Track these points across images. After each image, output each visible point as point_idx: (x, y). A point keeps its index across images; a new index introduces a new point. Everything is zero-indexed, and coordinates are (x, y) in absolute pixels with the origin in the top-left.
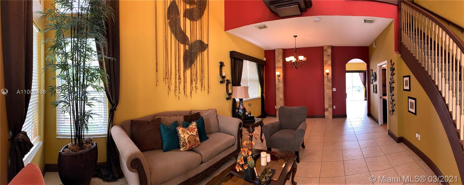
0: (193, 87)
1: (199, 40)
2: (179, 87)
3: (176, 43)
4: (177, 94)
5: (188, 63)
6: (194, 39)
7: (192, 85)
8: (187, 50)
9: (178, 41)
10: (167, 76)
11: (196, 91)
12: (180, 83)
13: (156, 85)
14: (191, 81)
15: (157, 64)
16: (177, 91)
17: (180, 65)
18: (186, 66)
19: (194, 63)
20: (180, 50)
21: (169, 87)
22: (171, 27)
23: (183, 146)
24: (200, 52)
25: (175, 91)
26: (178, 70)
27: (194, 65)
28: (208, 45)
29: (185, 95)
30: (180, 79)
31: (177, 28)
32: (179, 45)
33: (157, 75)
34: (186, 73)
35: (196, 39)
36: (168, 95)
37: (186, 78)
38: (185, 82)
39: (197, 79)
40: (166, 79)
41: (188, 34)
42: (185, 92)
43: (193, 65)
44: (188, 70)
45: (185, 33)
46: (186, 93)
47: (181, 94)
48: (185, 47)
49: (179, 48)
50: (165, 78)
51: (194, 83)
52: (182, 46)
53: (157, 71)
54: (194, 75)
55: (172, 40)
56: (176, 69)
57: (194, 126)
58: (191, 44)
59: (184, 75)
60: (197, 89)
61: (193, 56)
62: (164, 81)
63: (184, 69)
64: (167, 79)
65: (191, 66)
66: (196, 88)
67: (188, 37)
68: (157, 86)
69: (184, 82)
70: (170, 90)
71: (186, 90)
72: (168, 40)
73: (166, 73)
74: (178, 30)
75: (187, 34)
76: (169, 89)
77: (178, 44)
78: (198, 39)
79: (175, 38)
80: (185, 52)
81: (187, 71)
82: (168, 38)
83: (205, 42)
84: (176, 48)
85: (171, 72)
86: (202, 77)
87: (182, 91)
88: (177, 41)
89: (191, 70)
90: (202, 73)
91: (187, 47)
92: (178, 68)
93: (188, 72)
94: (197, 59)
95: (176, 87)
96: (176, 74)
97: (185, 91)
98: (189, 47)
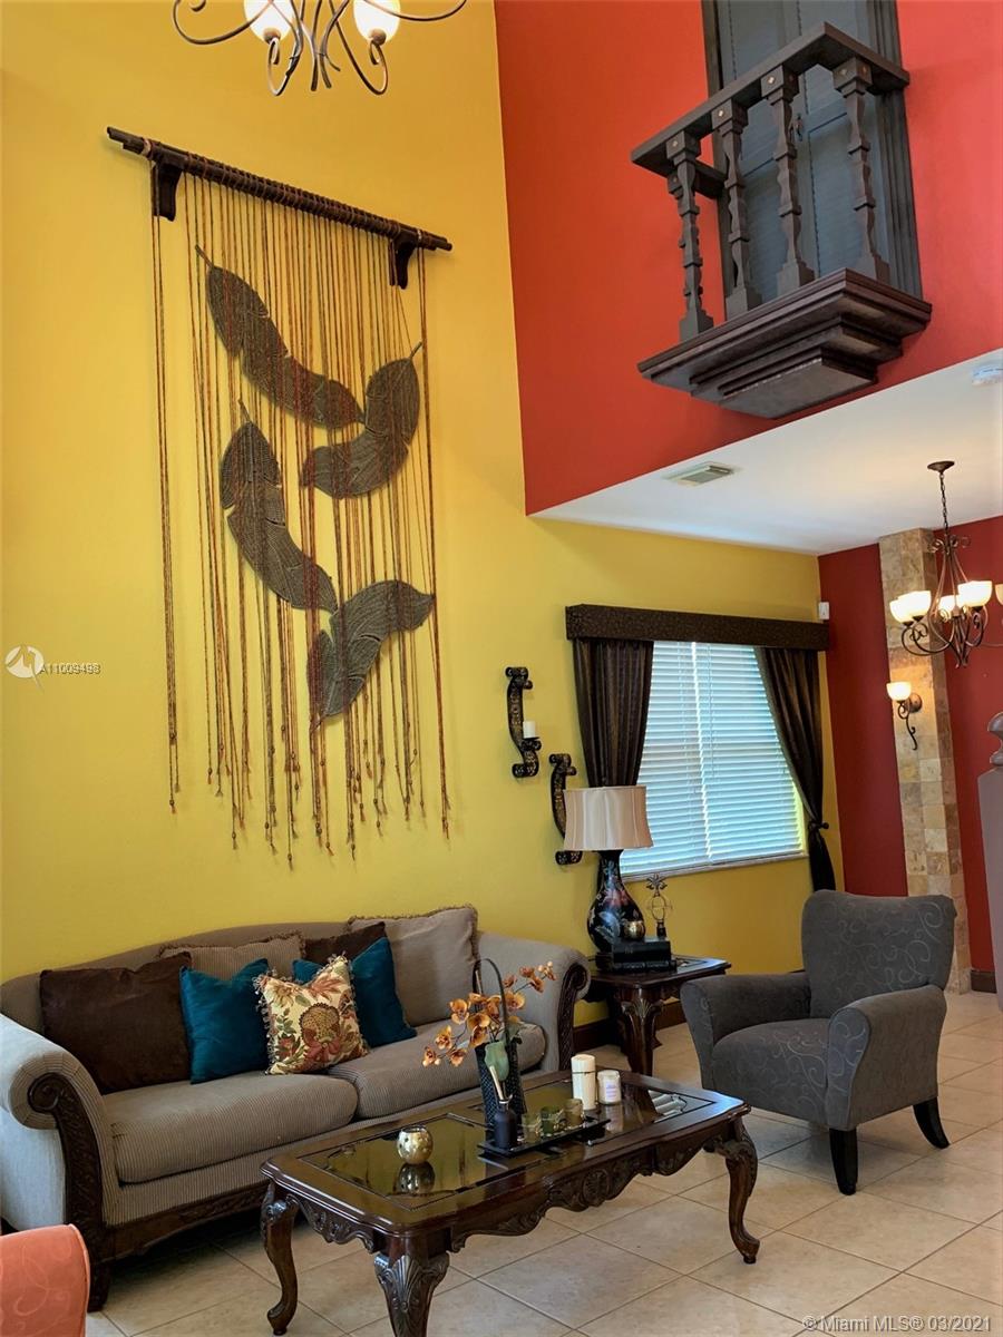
0: (361, 807)
1: (386, 582)
2: (291, 808)
3: (267, 608)
4: (281, 843)
5: (331, 695)
6: (359, 580)
7: (358, 795)
8: (323, 633)
9: (279, 596)
10: (228, 759)
11: (378, 825)
12: (297, 788)
13: (172, 803)
14: (353, 777)
15: (172, 707)
16: (283, 828)
17: (294, 703)
18: (323, 706)
19: (364, 686)
20: (290, 637)
21: (238, 814)
22: (240, 538)
23: (283, 1053)
24: (395, 636)
25: (267, 826)
26: (284, 729)
27: (366, 700)
28: (434, 597)
29: (321, 845)
30: (297, 769)
31: (271, 539)
32: (284, 614)
33: (173, 759)
34: (323, 738)
35: (373, 580)
36: (235, 847)
37: (323, 764)
38: (319, 784)
39: (383, 763)
40: (219, 773)
41: (326, 560)
42: (319, 832)
43: (360, 699)
44: (333, 723)
45: (313, 558)
46: (324, 834)
47: (300, 840)
48: (313, 621)
49: (285, 626)
50: (215, 771)
51: (368, 785)
52: (299, 618)
53: (173, 738)
54: (366, 743)
55: (249, 593)
56: (270, 723)
57: (338, 971)
58: (343, 605)
59: (313, 751)
60: (385, 812)
61: (356, 658)
62: (210, 782)
63: (313, 720)
64: (229, 773)
65: (346, 707)
66: (381, 811)
67: (329, 575)
68: (174, 811)
69: (317, 781)
70: (242, 824)
71: (323, 820)
72: (226, 599)
73: (220, 747)
74: (273, 551)
75: (319, 562)
76: (237, 819)
77: (279, 611)
78: (380, 578)
79: (261, 582)
80: (317, 645)
81: (329, 731)
82: (225, 591)
83: (420, 584)
84: (268, 630)
85: (246, 742)
86: (407, 752)
87: (305, 825)
88: (273, 597)
89: (348, 724)
90: (406, 734)
91: (325, 619)
92: (285, 719)
93: (335, 734)
94: (378, 668)
95: (273, 809)
96: (272, 750)
97: (318, 825)
98: (331, 621)
